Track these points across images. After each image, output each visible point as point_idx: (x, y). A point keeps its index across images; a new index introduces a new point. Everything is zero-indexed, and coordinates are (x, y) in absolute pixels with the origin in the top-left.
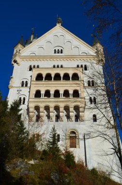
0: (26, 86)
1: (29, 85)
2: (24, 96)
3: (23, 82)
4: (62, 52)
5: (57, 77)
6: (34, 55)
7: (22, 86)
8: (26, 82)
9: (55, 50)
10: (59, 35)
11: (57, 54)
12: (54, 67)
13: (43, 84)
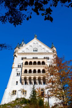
0: (20, 67)
1: (21, 67)
2: (19, 72)
3: (19, 65)
4: (37, 51)
5: (35, 63)
6: (24, 52)
7: (18, 67)
8: (20, 65)
9: (34, 50)
10: (35, 43)
11: (35, 52)
12: (33, 58)
13: (28, 67)
